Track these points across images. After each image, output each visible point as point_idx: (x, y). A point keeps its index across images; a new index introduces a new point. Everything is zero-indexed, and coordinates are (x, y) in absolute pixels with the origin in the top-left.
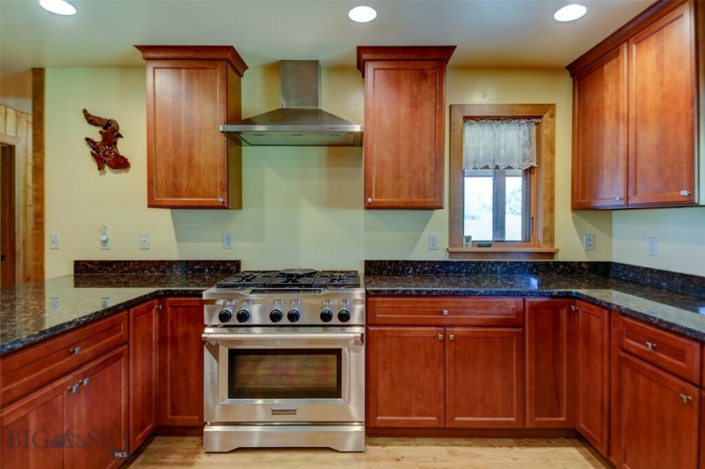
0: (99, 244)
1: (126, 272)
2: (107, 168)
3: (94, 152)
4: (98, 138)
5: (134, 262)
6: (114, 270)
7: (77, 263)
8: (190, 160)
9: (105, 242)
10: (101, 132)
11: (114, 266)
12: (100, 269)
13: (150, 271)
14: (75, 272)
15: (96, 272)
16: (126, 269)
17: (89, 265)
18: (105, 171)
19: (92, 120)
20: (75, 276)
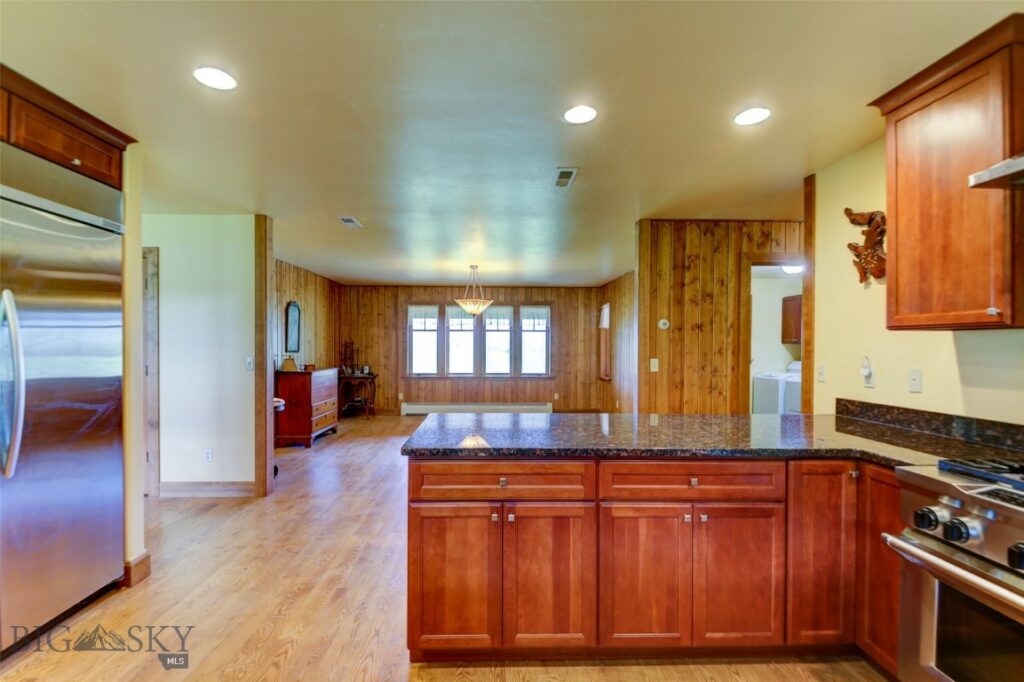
0: (863, 379)
1: (889, 422)
2: (872, 279)
3: (857, 260)
4: (861, 240)
5: (898, 408)
6: (876, 417)
7: (839, 401)
8: (946, 248)
9: (868, 377)
10: (863, 233)
11: (876, 411)
12: (861, 413)
13: (919, 427)
14: (838, 412)
15: (856, 415)
16: (888, 417)
17: (850, 406)
18: (870, 283)
19: (854, 219)
20: (838, 419)
